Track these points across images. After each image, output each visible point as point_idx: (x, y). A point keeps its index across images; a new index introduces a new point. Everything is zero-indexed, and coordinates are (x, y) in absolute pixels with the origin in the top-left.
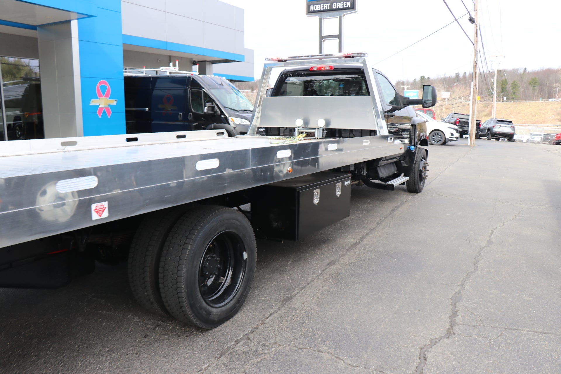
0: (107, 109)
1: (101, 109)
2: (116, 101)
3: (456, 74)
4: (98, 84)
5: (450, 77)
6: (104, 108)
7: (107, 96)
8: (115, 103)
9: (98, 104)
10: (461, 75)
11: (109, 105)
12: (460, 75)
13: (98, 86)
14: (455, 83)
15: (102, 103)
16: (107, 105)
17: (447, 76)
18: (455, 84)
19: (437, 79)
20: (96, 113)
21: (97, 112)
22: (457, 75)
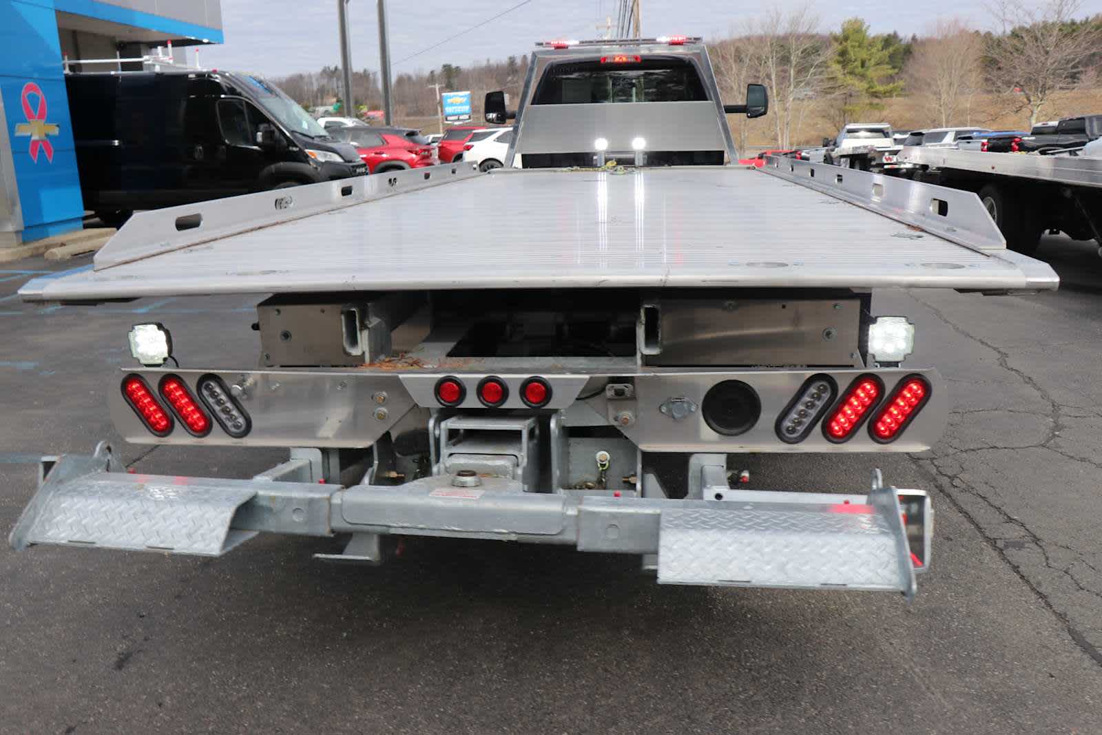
0: (45, 143)
1: (36, 143)
2: (58, 126)
3: (510, 58)
4: (23, 90)
5: (498, 66)
6: (41, 144)
7: (41, 117)
8: (55, 131)
9: (29, 134)
10: (519, 61)
11: (47, 135)
12: (516, 61)
13: (24, 96)
14: (509, 75)
15: (35, 130)
16: (44, 135)
17: (493, 62)
18: (510, 78)
19: (474, 70)
20: (28, 152)
21: (30, 151)
22: (512, 61)
